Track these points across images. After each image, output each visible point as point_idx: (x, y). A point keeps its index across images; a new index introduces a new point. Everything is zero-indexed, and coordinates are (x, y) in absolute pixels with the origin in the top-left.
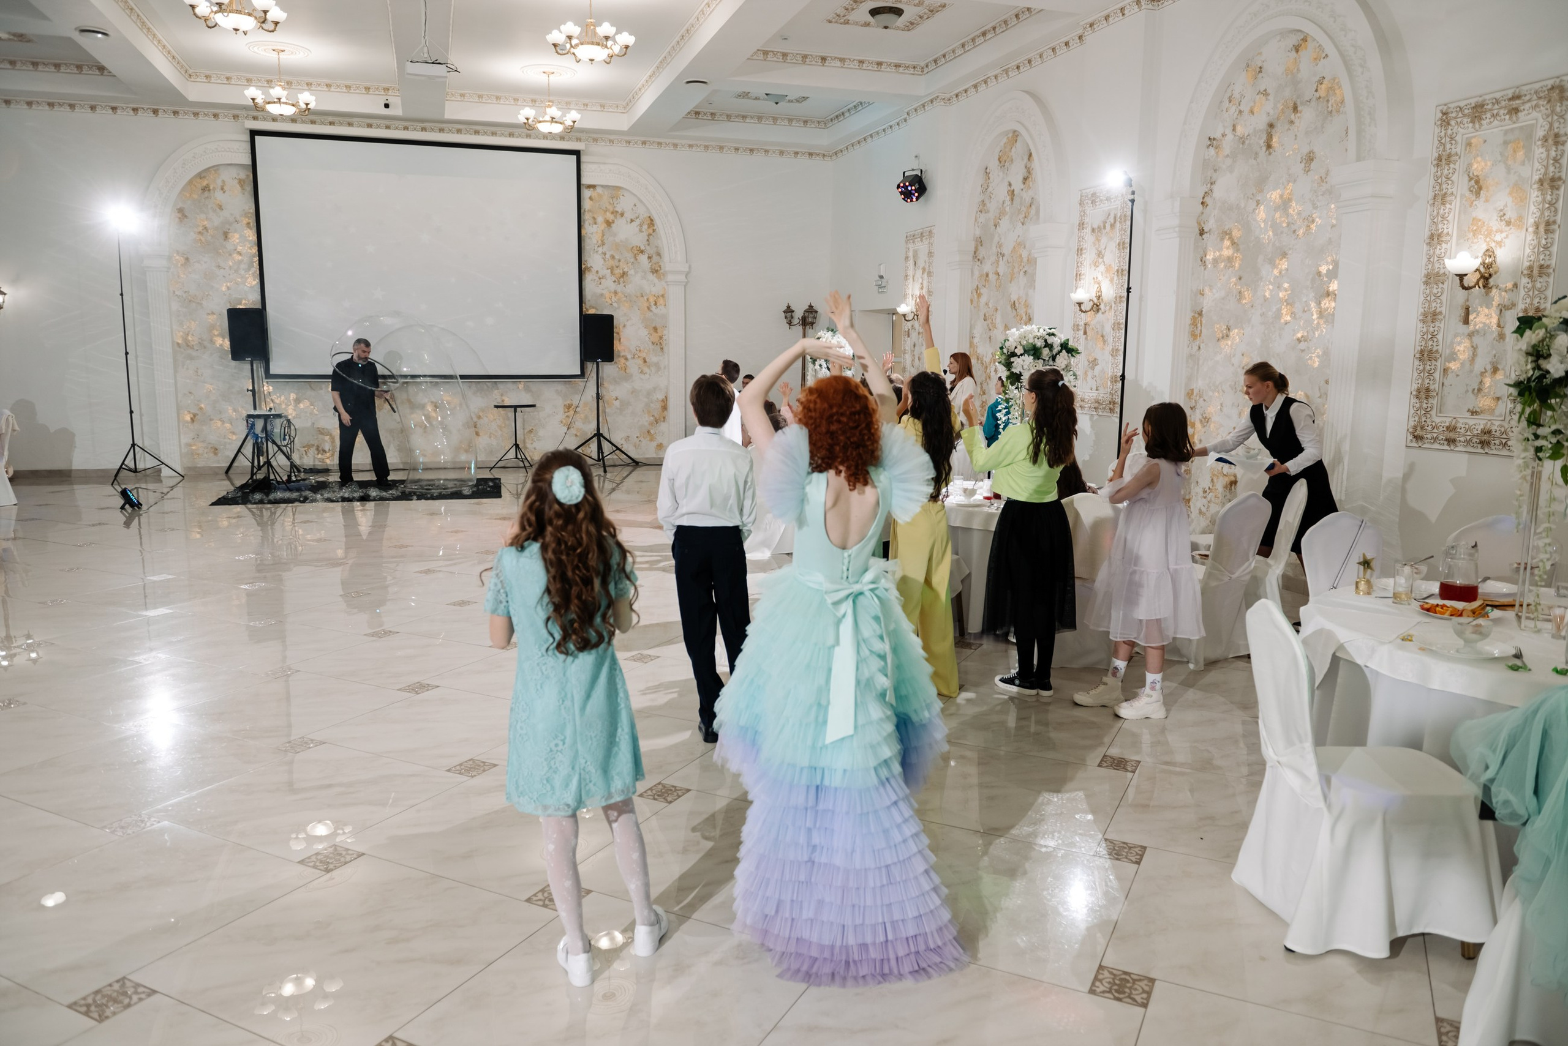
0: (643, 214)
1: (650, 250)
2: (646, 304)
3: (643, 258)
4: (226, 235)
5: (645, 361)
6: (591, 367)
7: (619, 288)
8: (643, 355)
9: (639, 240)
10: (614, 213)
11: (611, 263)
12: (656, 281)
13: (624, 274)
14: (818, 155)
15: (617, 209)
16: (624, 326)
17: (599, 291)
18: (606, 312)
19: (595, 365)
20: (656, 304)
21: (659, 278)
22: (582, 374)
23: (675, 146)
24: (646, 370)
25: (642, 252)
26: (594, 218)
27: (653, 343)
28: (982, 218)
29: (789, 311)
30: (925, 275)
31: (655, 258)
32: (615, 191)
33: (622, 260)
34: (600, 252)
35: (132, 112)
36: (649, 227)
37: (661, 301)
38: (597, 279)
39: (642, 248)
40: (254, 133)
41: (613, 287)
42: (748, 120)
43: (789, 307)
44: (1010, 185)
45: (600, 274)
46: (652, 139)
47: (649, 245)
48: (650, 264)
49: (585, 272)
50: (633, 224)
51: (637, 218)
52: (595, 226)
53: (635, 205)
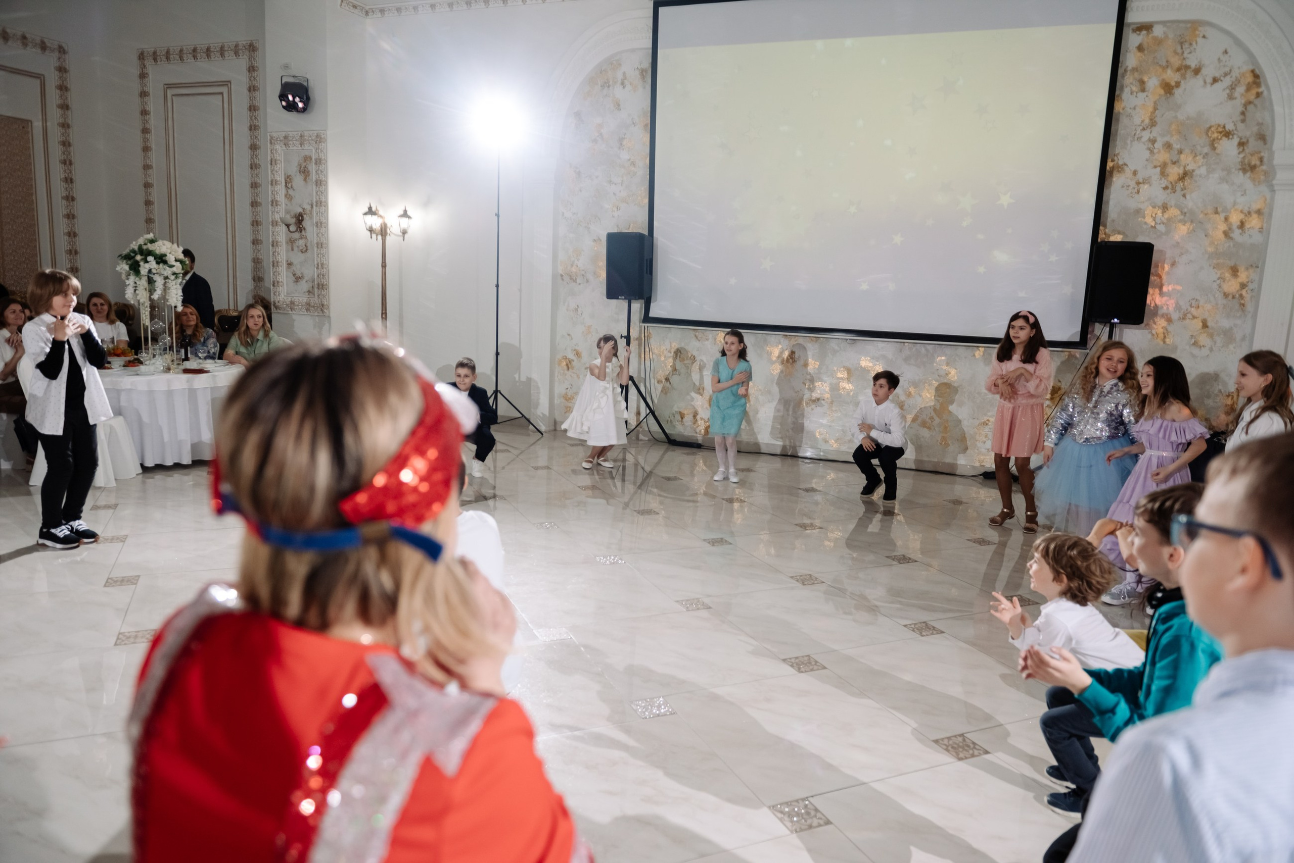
0: (1239, 64)
1: (1244, 131)
2: (1223, 227)
3: (1228, 146)
5: (1205, 325)
6: (1101, 331)
7: (1173, 200)
8: (1203, 314)
9: (1224, 113)
10: (1183, 69)
11: (1163, 156)
12: (1249, 185)
13: (1185, 175)
15: (1188, 63)
16: (1173, 264)
17: (1132, 204)
19: (1107, 329)
20: (1242, 225)
21: (1257, 179)
22: (1083, 341)
25: (1228, 134)
26: (1142, 83)
27: (1226, 295)
31: (1253, 144)
32: (1188, 33)
33: (1187, 151)
36: (1249, 89)
37: (1254, 222)
38: (1132, 184)
39: (1230, 127)
41: (1161, 196)
45: (1140, 177)
47: (1243, 121)
48: (1242, 156)
49: (1111, 173)
50: (1217, 85)
51: (1226, 75)
52: (1142, 95)
53: (1226, 52)
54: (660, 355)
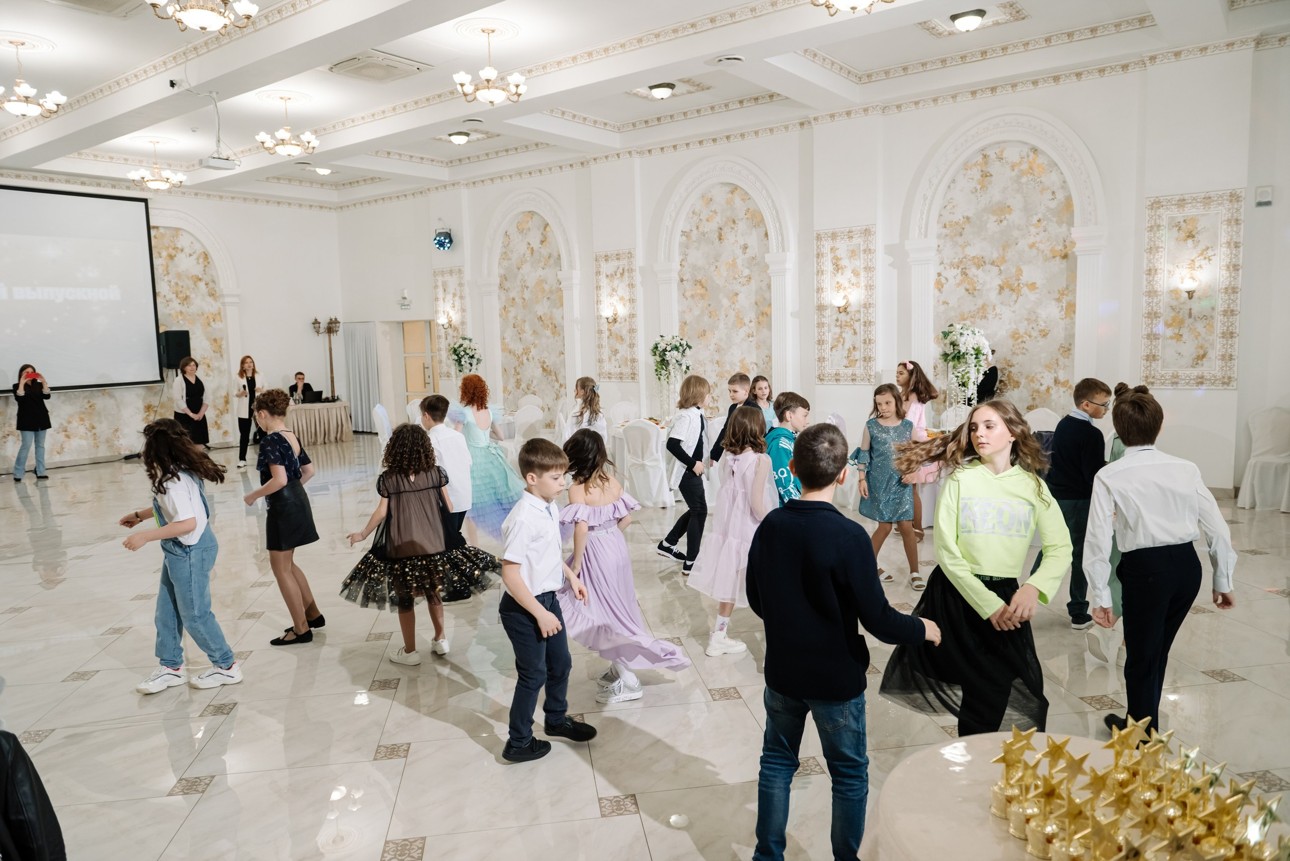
0: (200, 250)
1: (207, 278)
2: (207, 321)
3: (202, 285)
5: (209, 366)
7: (184, 309)
8: (207, 361)
9: (197, 270)
10: (175, 248)
11: (176, 289)
12: (213, 302)
13: (187, 298)
14: (326, 208)
15: (178, 246)
16: (197, 339)
17: (168, 312)
20: (214, 321)
21: (215, 299)
22: (162, 380)
23: (221, 197)
24: (211, 373)
25: (200, 280)
26: (159, 253)
27: (214, 352)
28: (505, 263)
29: (316, 322)
30: (457, 299)
31: (211, 285)
32: (175, 231)
33: (185, 287)
34: (166, 280)
36: (204, 260)
37: (218, 318)
38: (165, 302)
39: (200, 276)
41: (179, 308)
43: (316, 320)
44: (529, 244)
45: (169, 298)
47: (205, 274)
48: (208, 289)
50: (192, 257)
51: (194, 253)
52: (160, 259)
53: (192, 243)
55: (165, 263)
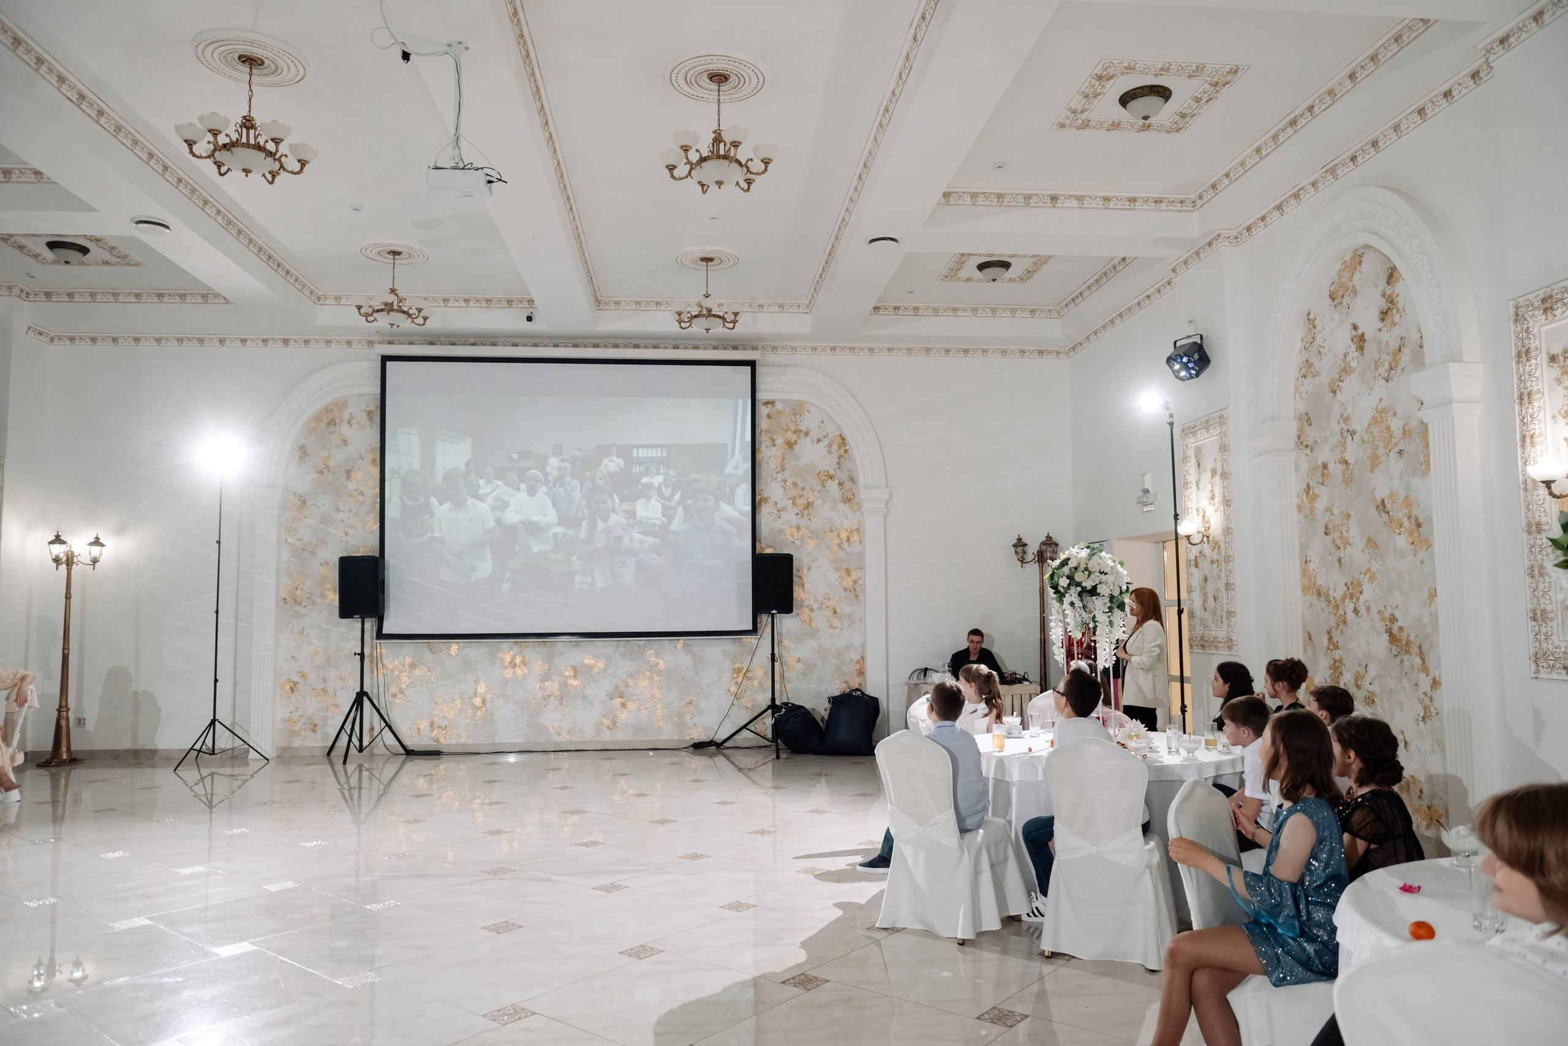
0: (831, 431)
1: (842, 475)
2: (837, 541)
3: (833, 485)
4: (348, 473)
5: (835, 612)
6: (765, 619)
7: (803, 522)
8: (832, 604)
9: (827, 463)
10: (797, 432)
11: (793, 492)
12: (849, 512)
13: (808, 505)
14: (1050, 352)
15: (800, 428)
16: (809, 569)
17: (777, 526)
18: (785, 552)
19: (770, 619)
20: (848, 540)
21: (853, 508)
22: (754, 630)
23: (871, 350)
24: (836, 623)
25: (831, 477)
26: (773, 440)
27: (845, 589)
28: (1308, 385)
29: (1020, 544)
31: (848, 485)
32: (798, 409)
33: (807, 488)
34: (779, 479)
35: (261, 344)
36: (839, 448)
37: (855, 537)
38: (775, 511)
39: (832, 472)
40: (385, 359)
41: (795, 520)
42: (960, 313)
43: (1020, 540)
44: (1355, 328)
45: (780, 506)
46: (843, 345)
47: (839, 468)
48: (842, 492)
49: (760, 503)
50: (821, 444)
51: (825, 437)
52: (774, 449)
53: (823, 422)
54: (393, 670)
55: (780, 455)
